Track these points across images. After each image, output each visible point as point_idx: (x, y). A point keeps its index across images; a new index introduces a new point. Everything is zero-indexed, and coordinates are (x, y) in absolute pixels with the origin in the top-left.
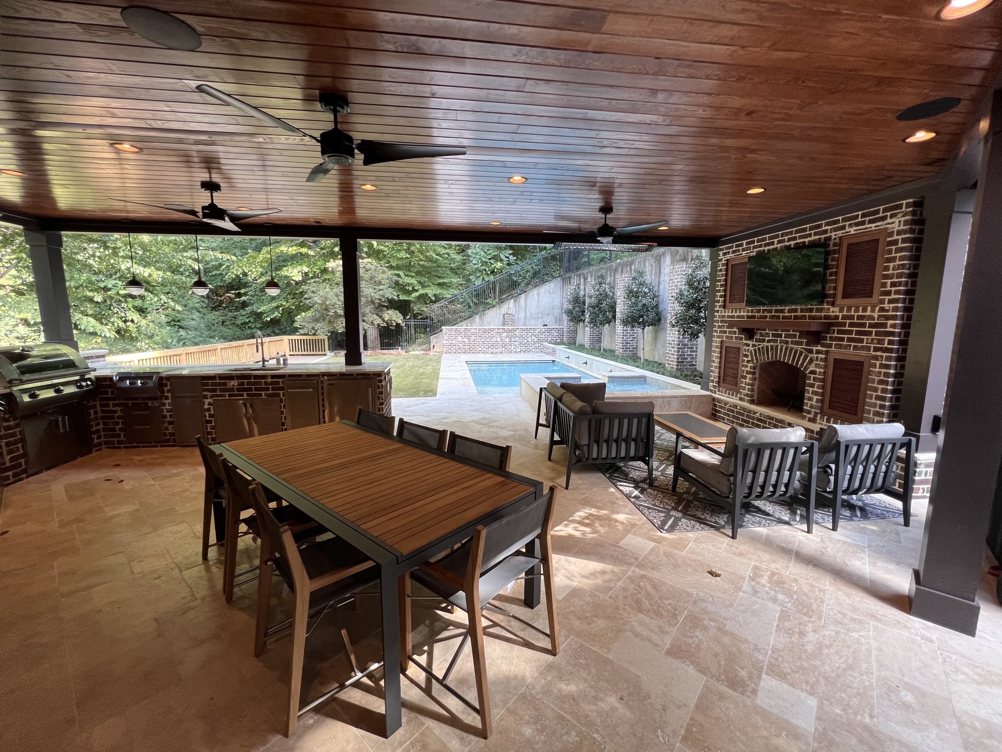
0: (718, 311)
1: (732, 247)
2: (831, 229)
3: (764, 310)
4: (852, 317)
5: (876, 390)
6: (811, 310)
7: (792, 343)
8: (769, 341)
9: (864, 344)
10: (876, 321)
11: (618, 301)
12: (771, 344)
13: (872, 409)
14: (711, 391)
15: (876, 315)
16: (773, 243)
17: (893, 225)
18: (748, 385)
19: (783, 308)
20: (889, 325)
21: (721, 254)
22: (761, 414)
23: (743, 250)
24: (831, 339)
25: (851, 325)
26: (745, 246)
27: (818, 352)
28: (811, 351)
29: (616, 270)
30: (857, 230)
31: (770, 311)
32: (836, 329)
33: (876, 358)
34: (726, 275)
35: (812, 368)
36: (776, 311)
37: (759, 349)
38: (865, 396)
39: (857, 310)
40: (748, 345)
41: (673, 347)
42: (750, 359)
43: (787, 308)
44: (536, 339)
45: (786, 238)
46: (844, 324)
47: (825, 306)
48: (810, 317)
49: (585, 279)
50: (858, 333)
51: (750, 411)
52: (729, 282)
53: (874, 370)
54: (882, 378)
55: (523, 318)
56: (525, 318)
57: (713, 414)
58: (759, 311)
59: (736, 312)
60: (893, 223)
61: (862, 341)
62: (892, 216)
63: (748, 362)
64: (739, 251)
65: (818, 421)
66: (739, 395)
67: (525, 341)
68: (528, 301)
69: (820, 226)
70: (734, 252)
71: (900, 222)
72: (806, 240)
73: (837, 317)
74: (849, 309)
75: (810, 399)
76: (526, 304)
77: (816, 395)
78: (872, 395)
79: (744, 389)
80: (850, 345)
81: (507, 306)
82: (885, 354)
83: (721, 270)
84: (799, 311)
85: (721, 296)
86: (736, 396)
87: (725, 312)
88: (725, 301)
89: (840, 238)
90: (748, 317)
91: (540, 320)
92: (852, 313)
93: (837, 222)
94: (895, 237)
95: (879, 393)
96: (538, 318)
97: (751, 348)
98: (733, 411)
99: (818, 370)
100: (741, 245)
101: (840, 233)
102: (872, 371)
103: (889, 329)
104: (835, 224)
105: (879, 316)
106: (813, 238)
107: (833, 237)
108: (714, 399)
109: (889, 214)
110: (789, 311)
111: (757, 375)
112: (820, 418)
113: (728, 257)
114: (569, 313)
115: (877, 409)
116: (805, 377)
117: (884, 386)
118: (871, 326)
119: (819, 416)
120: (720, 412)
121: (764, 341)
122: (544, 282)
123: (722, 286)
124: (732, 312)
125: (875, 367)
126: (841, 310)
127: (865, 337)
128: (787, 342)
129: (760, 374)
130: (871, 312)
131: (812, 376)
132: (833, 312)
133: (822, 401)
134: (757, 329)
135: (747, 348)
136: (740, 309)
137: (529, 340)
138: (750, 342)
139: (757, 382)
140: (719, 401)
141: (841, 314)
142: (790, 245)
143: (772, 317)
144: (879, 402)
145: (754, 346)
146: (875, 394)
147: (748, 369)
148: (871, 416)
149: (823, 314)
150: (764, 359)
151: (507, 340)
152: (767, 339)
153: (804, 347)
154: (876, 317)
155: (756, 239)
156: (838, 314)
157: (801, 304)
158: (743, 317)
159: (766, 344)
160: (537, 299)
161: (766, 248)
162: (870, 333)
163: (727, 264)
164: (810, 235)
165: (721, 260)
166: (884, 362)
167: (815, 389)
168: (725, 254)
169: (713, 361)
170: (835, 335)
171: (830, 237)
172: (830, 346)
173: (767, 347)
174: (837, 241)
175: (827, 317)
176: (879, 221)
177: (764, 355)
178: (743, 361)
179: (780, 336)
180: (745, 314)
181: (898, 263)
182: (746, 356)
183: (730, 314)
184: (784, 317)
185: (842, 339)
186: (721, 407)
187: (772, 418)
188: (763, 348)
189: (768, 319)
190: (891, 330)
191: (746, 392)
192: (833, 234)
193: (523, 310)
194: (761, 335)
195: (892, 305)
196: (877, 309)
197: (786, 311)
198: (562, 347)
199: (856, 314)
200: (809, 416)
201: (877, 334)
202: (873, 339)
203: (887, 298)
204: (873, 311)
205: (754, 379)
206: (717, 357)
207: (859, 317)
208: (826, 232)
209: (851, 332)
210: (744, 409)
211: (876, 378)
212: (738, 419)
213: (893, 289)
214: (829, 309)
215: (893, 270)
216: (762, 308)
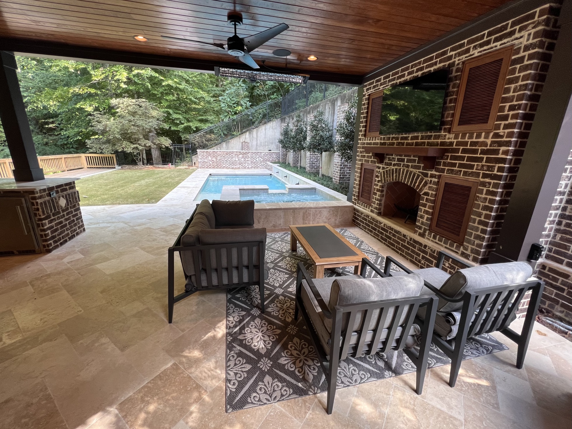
0: (360, 139)
1: (373, 83)
2: (455, 54)
3: (393, 138)
4: (466, 144)
6: (430, 137)
7: (412, 167)
8: (394, 165)
9: (474, 171)
10: (488, 148)
12: (396, 167)
13: (474, 232)
14: (353, 203)
15: (489, 141)
17: (521, 40)
18: (377, 200)
19: (407, 135)
22: (385, 225)
23: (381, 84)
24: (445, 164)
25: (465, 151)
27: (432, 176)
28: (426, 175)
30: (481, 52)
31: (397, 139)
32: (450, 154)
33: (483, 184)
34: (368, 108)
35: (426, 190)
36: (402, 138)
37: (387, 171)
39: (471, 137)
40: (379, 168)
41: (337, 167)
42: (380, 179)
43: (410, 136)
46: (457, 151)
47: (443, 133)
48: (429, 144)
50: (470, 159)
51: (377, 221)
52: (369, 114)
53: (480, 196)
54: (487, 204)
55: (255, 145)
56: (257, 145)
58: (389, 139)
59: (373, 140)
60: (522, 37)
61: (472, 167)
62: (521, 30)
63: (379, 181)
64: (377, 86)
66: (370, 208)
68: (259, 133)
69: (445, 53)
70: (374, 87)
71: (529, 35)
73: (452, 144)
74: (463, 137)
75: (424, 205)
76: (257, 136)
77: (429, 202)
78: (475, 219)
79: (375, 203)
80: (461, 171)
81: (244, 136)
82: (493, 181)
83: (364, 104)
84: (420, 138)
85: (363, 127)
86: (368, 209)
87: (365, 140)
88: (365, 131)
89: (463, 63)
90: (381, 144)
91: (267, 147)
92: (466, 139)
93: (462, 45)
94: (521, 54)
96: (265, 145)
97: (381, 170)
98: (366, 220)
99: (431, 192)
101: (464, 58)
102: (478, 197)
103: (500, 156)
104: (461, 48)
105: (492, 143)
106: (438, 65)
107: (457, 62)
108: (354, 209)
109: (518, 27)
110: (412, 138)
111: (384, 193)
112: (428, 234)
113: (370, 92)
116: (419, 197)
117: (488, 213)
118: (483, 152)
119: (428, 232)
120: (358, 220)
121: (390, 164)
123: (364, 118)
124: (370, 140)
125: (482, 193)
126: (456, 137)
127: (476, 164)
128: (408, 166)
129: (387, 191)
130: (485, 138)
131: (425, 197)
132: (449, 139)
133: (431, 220)
134: (387, 155)
135: (378, 170)
136: (376, 137)
138: (381, 165)
139: (384, 198)
140: (358, 211)
141: (455, 141)
142: (418, 76)
143: (399, 144)
144: (481, 227)
145: (383, 168)
146: (478, 218)
147: (378, 188)
148: (472, 239)
149: (439, 141)
150: (390, 180)
152: (393, 163)
153: (421, 170)
154: (489, 143)
156: (453, 140)
157: (422, 131)
158: (377, 144)
159: (392, 167)
160: (264, 132)
161: (399, 81)
162: (480, 160)
163: (369, 99)
164: (436, 63)
165: (364, 95)
166: (491, 189)
167: (429, 197)
170: (448, 160)
171: (455, 62)
172: (443, 171)
173: (393, 170)
174: (460, 66)
175: (442, 144)
176: (506, 38)
177: (390, 177)
178: (376, 181)
179: (403, 160)
180: (379, 141)
181: (520, 83)
182: (377, 176)
183: (369, 142)
184: (408, 144)
185: (455, 165)
186: (359, 216)
188: (389, 170)
189: (395, 146)
190: (503, 156)
191: (376, 206)
192: (457, 59)
193: (256, 140)
194: (389, 159)
195: (506, 131)
196: (491, 134)
197: (410, 138)
199: (469, 140)
200: (419, 231)
201: (488, 160)
202: (483, 166)
203: (503, 123)
205: (382, 196)
206: (358, 177)
207: (471, 143)
208: (450, 58)
209: (463, 158)
210: (373, 219)
211: (481, 204)
212: (369, 226)
213: (511, 113)
214: (445, 136)
215: (514, 92)
216: (391, 136)
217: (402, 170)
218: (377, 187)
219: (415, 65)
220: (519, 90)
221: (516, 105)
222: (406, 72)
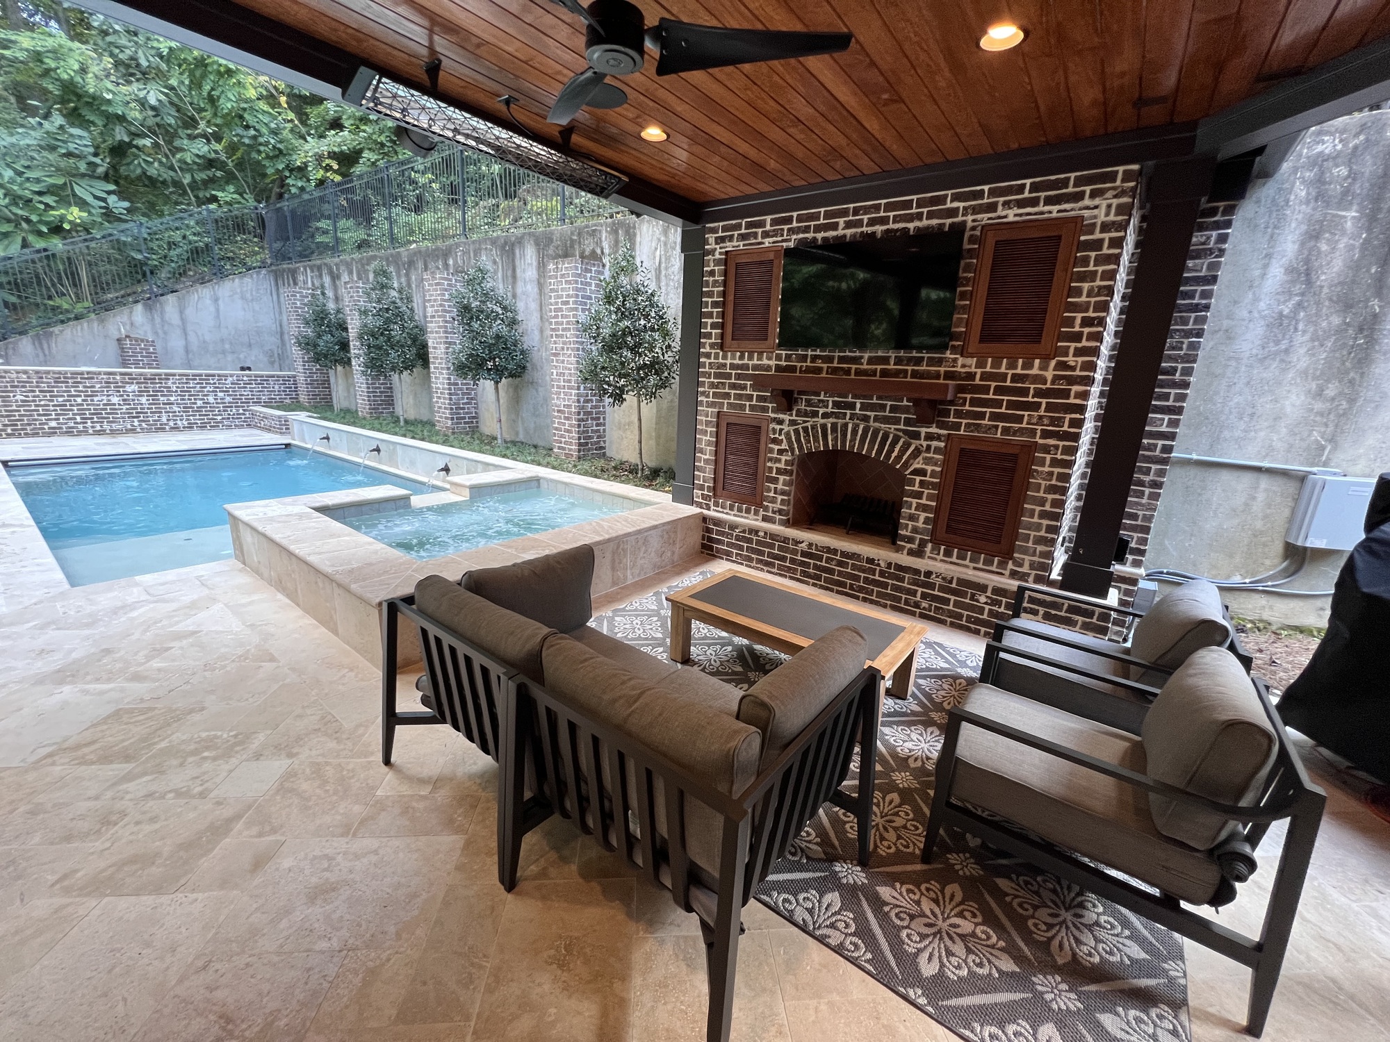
0: (708, 355)
1: (738, 227)
2: (965, 208)
3: (814, 358)
4: (1003, 377)
5: (1042, 502)
6: (916, 361)
7: (876, 419)
8: (825, 416)
9: (1024, 425)
10: (1048, 386)
11: (431, 326)
12: (832, 420)
13: (1033, 533)
14: (699, 505)
15: (1049, 375)
16: (834, 227)
17: (1096, 212)
18: (782, 494)
19: (858, 354)
20: (1072, 394)
21: (712, 240)
22: (810, 545)
23: (766, 235)
24: (959, 414)
25: (999, 391)
26: (768, 227)
27: (929, 437)
28: (916, 436)
29: (411, 264)
30: (1021, 215)
31: (830, 359)
32: (969, 396)
33: (1046, 449)
34: (725, 283)
35: (918, 464)
36: (842, 360)
37: (805, 429)
38: (1022, 512)
39: (1011, 366)
40: (781, 422)
41: (567, 418)
42: (784, 446)
43: (866, 355)
44: (228, 399)
45: (866, 218)
46: (986, 390)
47: (948, 354)
48: (915, 374)
49: (335, 277)
50: (1012, 405)
51: (786, 540)
52: (731, 298)
53: (1040, 469)
54: (1054, 482)
55: (181, 351)
56: (187, 351)
57: (703, 546)
58: (804, 358)
59: (751, 358)
60: (1096, 207)
61: (1019, 419)
62: (1093, 195)
63: (781, 452)
64: (755, 235)
65: (928, 554)
66: (762, 512)
67: (199, 403)
68: (189, 312)
69: (939, 201)
70: (743, 237)
71: (1109, 206)
72: (911, 226)
73: (971, 376)
75: (912, 518)
76: (183, 320)
77: (924, 511)
78: (1034, 510)
79: (773, 501)
80: (997, 427)
81: (125, 318)
82: (1061, 444)
83: (712, 273)
84: (892, 361)
85: (714, 326)
86: (756, 513)
87: (725, 357)
88: (722, 336)
89: (983, 227)
90: (778, 368)
91: (230, 358)
92: (1003, 370)
94: (1097, 235)
95: (1047, 507)
96: (224, 352)
97: (786, 428)
98: (749, 541)
99: (929, 468)
100: (761, 224)
101: (984, 217)
102: (1036, 471)
103: (1072, 401)
104: (975, 199)
105: (1056, 379)
106: (925, 222)
108: (705, 519)
109: (1088, 189)
110: (871, 361)
111: (800, 478)
112: (933, 549)
113: (729, 246)
114: (307, 345)
115: (1042, 533)
116: (901, 480)
117: (1057, 496)
118: (1039, 394)
119: (930, 545)
120: (719, 542)
121: (815, 414)
122: (221, 274)
123: (715, 304)
124: (742, 358)
125: (1043, 465)
126: (981, 364)
127: (1026, 413)
128: (866, 419)
130: (1041, 369)
131: (918, 479)
132: (963, 366)
133: (935, 522)
134: (800, 393)
135: (778, 427)
136: (760, 354)
137: (211, 399)
138: (786, 417)
140: (718, 522)
141: (979, 371)
142: (874, 233)
143: (834, 371)
144: (1045, 522)
146: (1038, 509)
147: (782, 466)
148: (1030, 544)
149: (942, 370)
150: (817, 448)
151: (144, 400)
153: (902, 427)
154: (1049, 379)
155: (795, 214)
156: (973, 370)
158: (768, 368)
159: (821, 421)
160: (212, 309)
161: (820, 236)
162: (1035, 407)
163: (727, 263)
165: (712, 252)
166: (1059, 457)
167: (924, 501)
168: (720, 240)
169: (701, 451)
170: (967, 407)
172: (957, 426)
173: (824, 427)
174: (978, 233)
175: (951, 376)
176: (1068, 201)
177: (816, 440)
178: (771, 451)
179: (851, 406)
180: (773, 363)
181: (1098, 283)
182: (775, 441)
183: (737, 361)
184: (858, 372)
185: (981, 416)
186: (722, 534)
187: (835, 551)
188: (813, 427)
189: (824, 375)
190: (1078, 401)
191: (778, 506)
193: (179, 332)
194: (809, 403)
195: (1080, 359)
196: (1053, 363)
197: (865, 361)
198: (302, 416)
199: (1011, 372)
200: (909, 546)
201: (1050, 407)
202: (1041, 417)
203: (1073, 345)
204: (1044, 367)
205: (794, 484)
206: (709, 443)
207: (1016, 378)
208: (953, 212)
209: (998, 404)
210: (773, 536)
211: (1043, 483)
212: (761, 553)
213: (1086, 330)
214: (955, 360)
215: (1088, 296)
216: (810, 353)
217: (850, 426)
218: (778, 465)
219: (867, 210)
220: (1098, 295)
221: (1094, 318)
222: (841, 221)
